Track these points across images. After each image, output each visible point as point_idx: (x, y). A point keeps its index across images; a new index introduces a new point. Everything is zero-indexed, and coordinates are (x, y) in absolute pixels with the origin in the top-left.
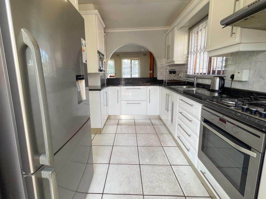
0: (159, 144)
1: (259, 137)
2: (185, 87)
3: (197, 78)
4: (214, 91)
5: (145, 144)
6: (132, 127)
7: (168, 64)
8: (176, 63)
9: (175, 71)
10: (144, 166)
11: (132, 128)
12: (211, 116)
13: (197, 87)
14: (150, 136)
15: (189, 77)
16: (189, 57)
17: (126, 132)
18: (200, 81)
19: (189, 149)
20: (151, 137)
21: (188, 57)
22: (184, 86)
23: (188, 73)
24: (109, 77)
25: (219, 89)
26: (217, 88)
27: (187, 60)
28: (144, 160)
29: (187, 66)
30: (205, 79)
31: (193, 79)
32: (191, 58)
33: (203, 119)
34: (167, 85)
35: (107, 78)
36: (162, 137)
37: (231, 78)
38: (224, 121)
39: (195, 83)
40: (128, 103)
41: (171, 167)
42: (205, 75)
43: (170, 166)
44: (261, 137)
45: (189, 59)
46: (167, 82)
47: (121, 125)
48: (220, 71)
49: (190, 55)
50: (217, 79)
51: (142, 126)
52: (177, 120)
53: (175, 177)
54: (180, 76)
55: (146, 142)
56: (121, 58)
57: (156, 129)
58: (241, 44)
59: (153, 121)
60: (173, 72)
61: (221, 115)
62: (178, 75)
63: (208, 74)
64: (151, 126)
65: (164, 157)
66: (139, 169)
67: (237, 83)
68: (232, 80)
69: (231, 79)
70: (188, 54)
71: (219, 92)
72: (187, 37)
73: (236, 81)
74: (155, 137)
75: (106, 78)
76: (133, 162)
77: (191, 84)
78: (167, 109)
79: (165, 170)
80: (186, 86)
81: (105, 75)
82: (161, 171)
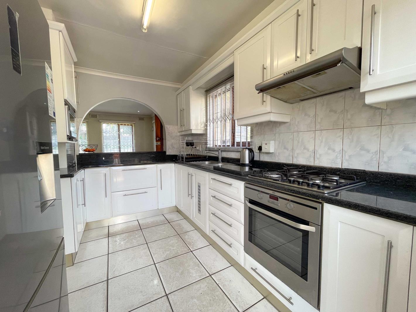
0: (186, 250)
1: (316, 209)
2: (207, 163)
3: (221, 151)
4: (244, 165)
5: (166, 256)
6: (136, 234)
7: (181, 134)
8: (194, 132)
9: (193, 143)
10: (174, 295)
11: (137, 236)
12: (259, 195)
13: (222, 162)
14: (170, 241)
15: (210, 150)
16: (208, 125)
17: (129, 246)
18: (225, 155)
19: (231, 244)
20: (172, 242)
21: (206, 126)
22: (206, 161)
23: (208, 146)
24: (82, 152)
25: (249, 162)
26: (247, 162)
27: (206, 130)
28: (172, 284)
29: (207, 137)
30: (230, 152)
31: (217, 153)
32: (210, 126)
33: (248, 199)
34: (186, 161)
35: (80, 154)
36: (186, 237)
37: (258, 149)
38: (276, 198)
39: (220, 158)
40: (125, 195)
41: (211, 279)
42: (229, 147)
43: (210, 277)
44: (317, 209)
45: (208, 128)
46: (186, 158)
47: (115, 234)
48: (245, 142)
49: (208, 123)
50: (246, 151)
51: (153, 228)
52: (207, 208)
53: (220, 290)
54: (198, 149)
55: (167, 253)
56: (100, 121)
57: (176, 228)
58: (271, 114)
59: (168, 216)
60: (191, 143)
61: (271, 192)
62: (196, 147)
63: (232, 146)
64: (166, 225)
65: (199, 267)
66: (168, 304)
67: (265, 155)
68: (260, 152)
69: (258, 151)
70: (207, 122)
71: (249, 166)
72: (203, 100)
73: (263, 153)
74: (178, 240)
75: (77, 153)
76: (155, 296)
77: (215, 159)
78: (190, 195)
79: (206, 286)
80: (208, 161)
81: (73, 147)
82: (200, 292)
